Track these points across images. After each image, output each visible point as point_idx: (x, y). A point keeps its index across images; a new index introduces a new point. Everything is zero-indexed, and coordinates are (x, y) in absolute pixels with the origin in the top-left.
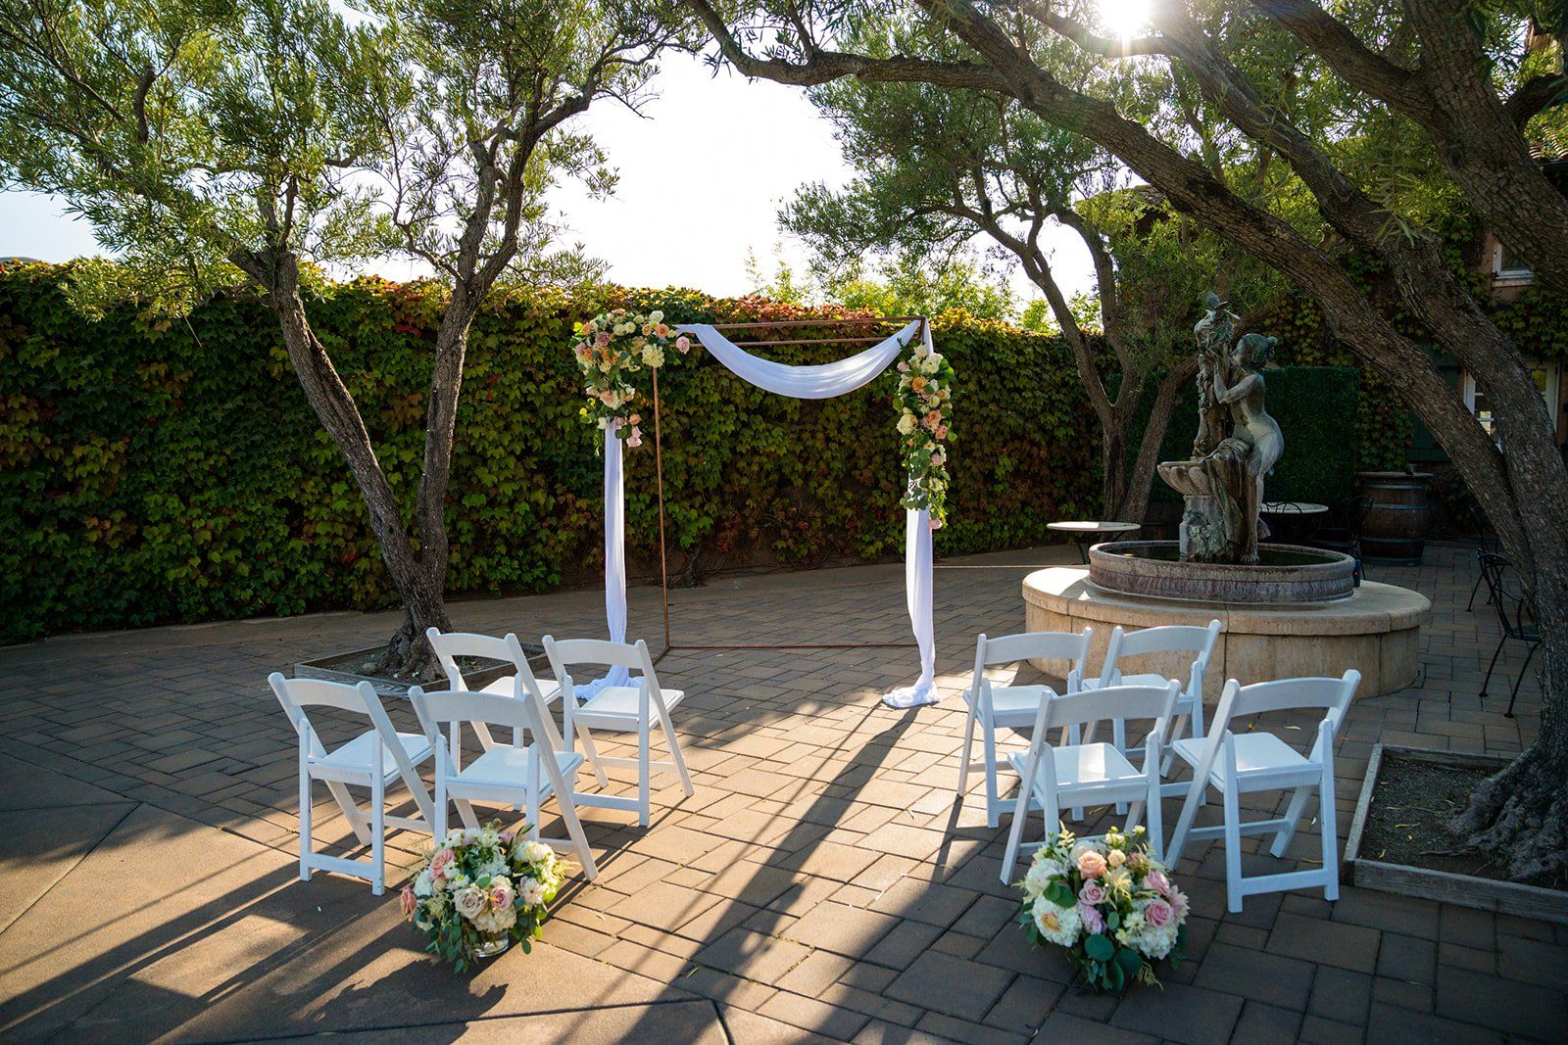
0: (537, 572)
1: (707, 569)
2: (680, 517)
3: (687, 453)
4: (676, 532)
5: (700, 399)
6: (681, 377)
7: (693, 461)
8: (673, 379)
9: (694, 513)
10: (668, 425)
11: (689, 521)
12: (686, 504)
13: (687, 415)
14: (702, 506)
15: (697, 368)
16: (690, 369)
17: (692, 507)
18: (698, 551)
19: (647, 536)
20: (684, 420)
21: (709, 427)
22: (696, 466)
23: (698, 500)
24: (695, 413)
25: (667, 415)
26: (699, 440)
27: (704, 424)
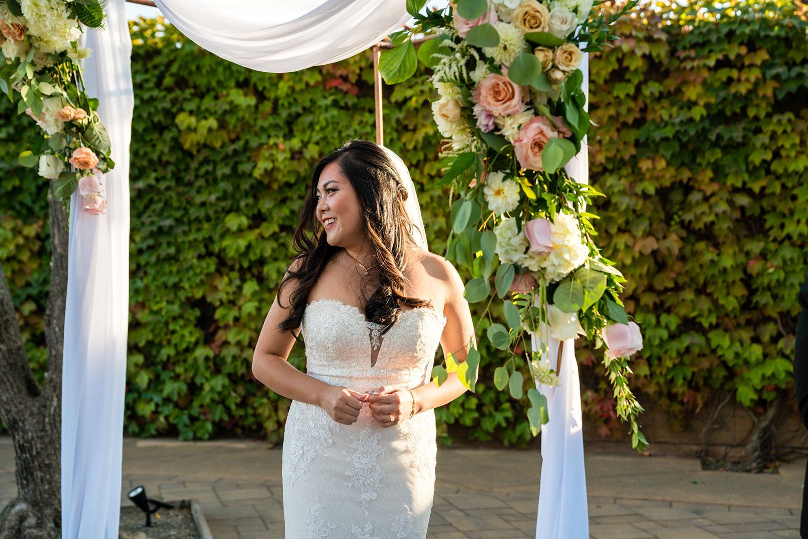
0: (499, 418)
1: (796, 444)
2: (729, 356)
3: (747, 254)
4: (726, 378)
5: (773, 167)
6: (737, 132)
7: (755, 267)
8: (719, 137)
9: (756, 351)
10: (711, 207)
11: (747, 362)
12: (746, 335)
13: (749, 192)
14: (775, 340)
15: (769, 116)
16: (756, 118)
17: (756, 340)
18: (771, 413)
19: (672, 381)
20: (743, 200)
21: (792, 213)
22: (760, 274)
23: (769, 330)
24: (763, 189)
25: (713, 194)
26: (773, 234)
27: (782, 207)
